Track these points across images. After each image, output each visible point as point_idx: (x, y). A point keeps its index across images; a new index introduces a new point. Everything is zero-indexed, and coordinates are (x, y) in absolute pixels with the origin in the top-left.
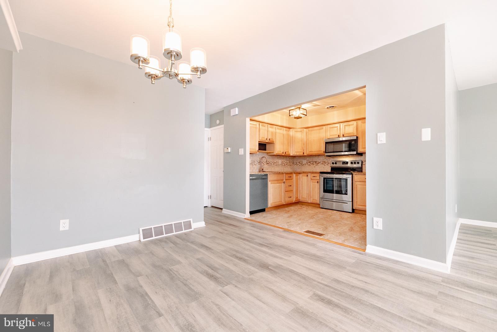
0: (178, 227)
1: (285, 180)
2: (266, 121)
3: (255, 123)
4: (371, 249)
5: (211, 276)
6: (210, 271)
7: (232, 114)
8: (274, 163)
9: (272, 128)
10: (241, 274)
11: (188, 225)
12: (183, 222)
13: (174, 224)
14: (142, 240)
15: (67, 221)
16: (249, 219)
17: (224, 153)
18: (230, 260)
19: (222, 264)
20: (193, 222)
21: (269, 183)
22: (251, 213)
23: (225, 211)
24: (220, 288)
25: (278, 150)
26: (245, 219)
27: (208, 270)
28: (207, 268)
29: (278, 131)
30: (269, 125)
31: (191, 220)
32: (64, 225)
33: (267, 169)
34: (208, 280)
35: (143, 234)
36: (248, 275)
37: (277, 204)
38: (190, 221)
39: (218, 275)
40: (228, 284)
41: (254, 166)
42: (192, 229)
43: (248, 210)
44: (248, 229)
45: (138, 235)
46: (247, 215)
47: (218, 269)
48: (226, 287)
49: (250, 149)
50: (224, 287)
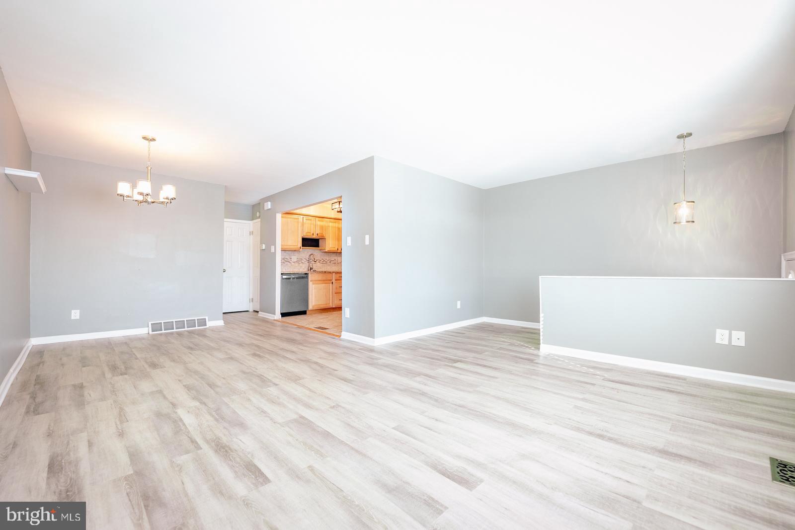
0: (191, 323)
1: (334, 280)
2: (312, 213)
3: (296, 217)
4: (345, 335)
7: (266, 208)
8: (331, 261)
9: (322, 221)
11: (203, 322)
12: (198, 320)
13: (187, 320)
14: (151, 333)
15: (78, 311)
16: (280, 320)
17: (261, 250)
20: (209, 320)
21: (310, 284)
22: (284, 315)
23: (261, 314)
25: (330, 246)
26: (274, 320)
29: (331, 224)
30: (317, 219)
31: (207, 318)
32: (75, 314)
33: (320, 268)
35: (152, 327)
37: (322, 307)
38: (205, 319)
41: (301, 264)
42: (207, 326)
43: (278, 311)
44: (278, 332)
45: (147, 328)
46: (278, 316)
49: (282, 245)
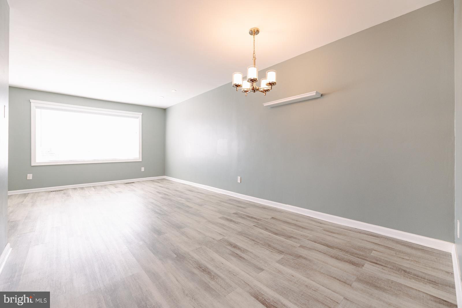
5: (236, 247)
6: (238, 252)
10: (208, 249)
18: (218, 268)
19: (227, 261)
24: (226, 238)
27: (242, 254)
28: (243, 255)
34: (237, 244)
36: (201, 248)
39: (229, 247)
40: (220, 240)
47: (230, 254)
48: (221, 238)
50: (223, 238)
